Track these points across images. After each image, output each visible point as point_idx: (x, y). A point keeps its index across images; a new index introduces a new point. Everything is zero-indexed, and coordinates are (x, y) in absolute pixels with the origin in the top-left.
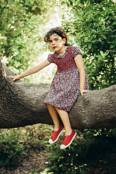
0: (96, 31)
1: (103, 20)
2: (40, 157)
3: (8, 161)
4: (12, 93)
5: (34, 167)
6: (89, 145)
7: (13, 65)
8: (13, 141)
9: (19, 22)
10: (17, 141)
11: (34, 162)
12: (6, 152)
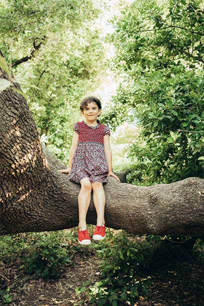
0: (163, 106)
1: (172, 92)
2: (89, 265)
3: (47, 270)
4: (56, 186)
5: (81, 279)
6: (154, 250)
7: (53, 143)
8: (53, 245)
9: (62, 89)
10: (59, 245)
11: (81, 272)
12: (45, 259)
